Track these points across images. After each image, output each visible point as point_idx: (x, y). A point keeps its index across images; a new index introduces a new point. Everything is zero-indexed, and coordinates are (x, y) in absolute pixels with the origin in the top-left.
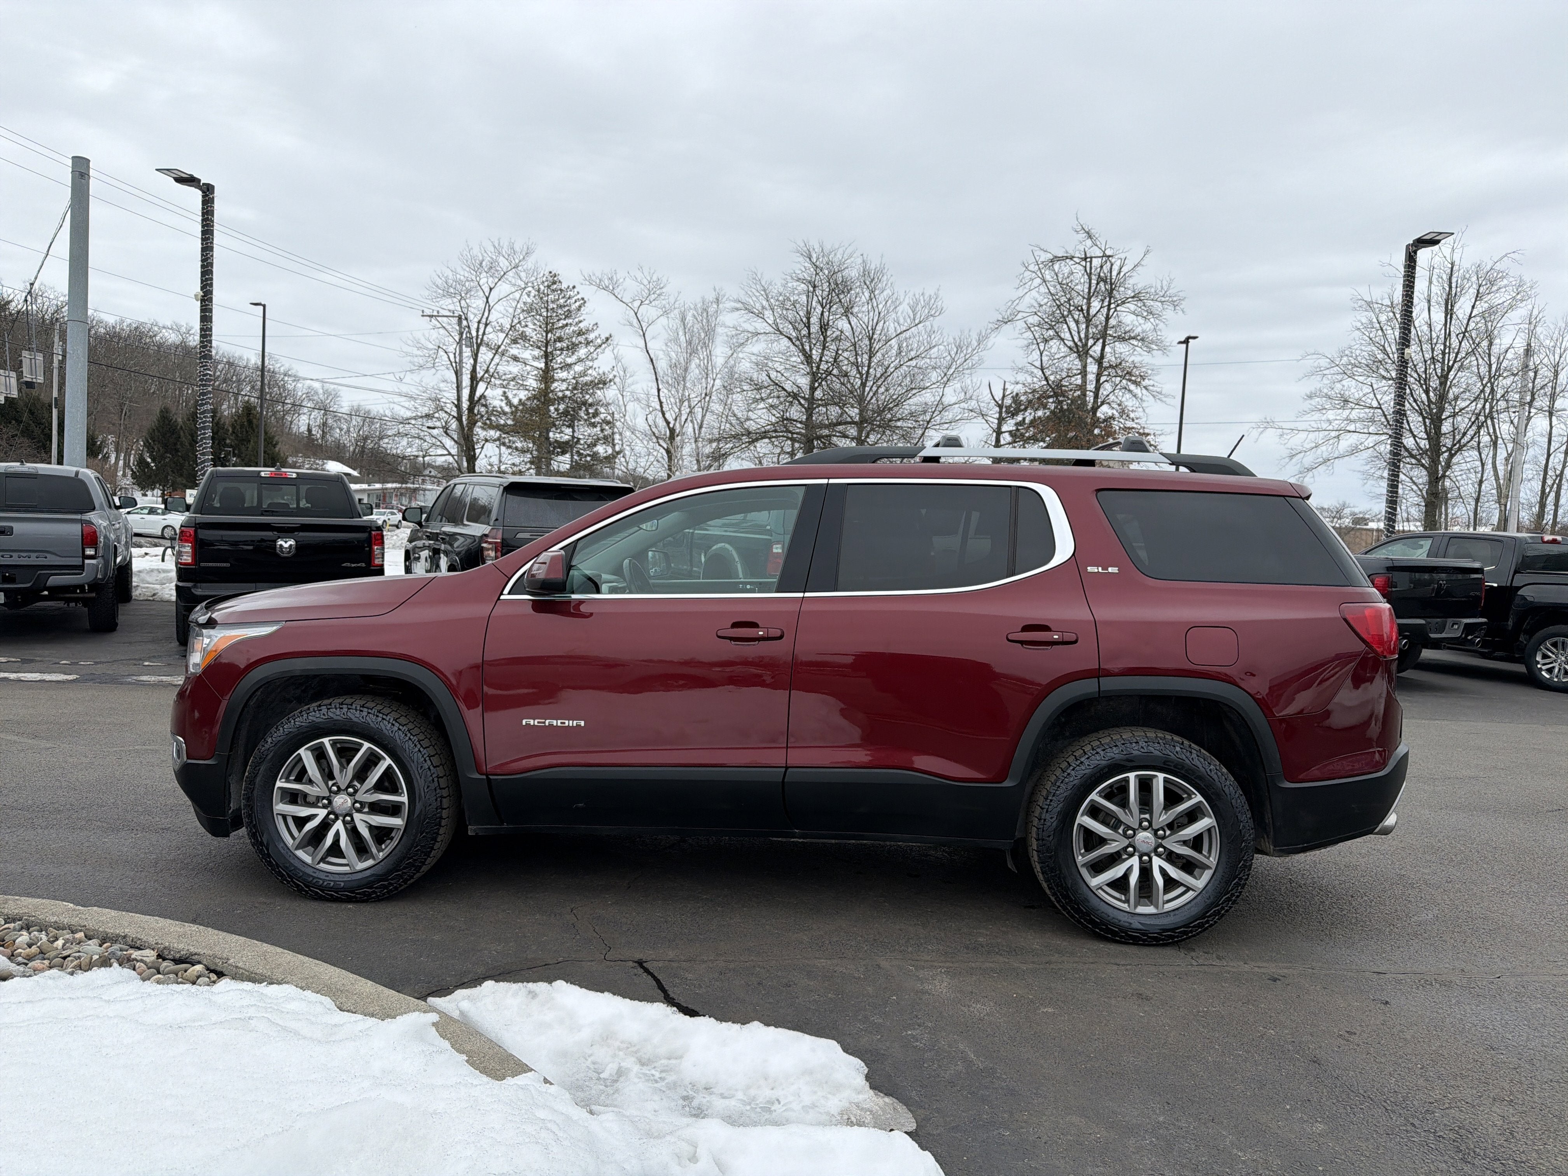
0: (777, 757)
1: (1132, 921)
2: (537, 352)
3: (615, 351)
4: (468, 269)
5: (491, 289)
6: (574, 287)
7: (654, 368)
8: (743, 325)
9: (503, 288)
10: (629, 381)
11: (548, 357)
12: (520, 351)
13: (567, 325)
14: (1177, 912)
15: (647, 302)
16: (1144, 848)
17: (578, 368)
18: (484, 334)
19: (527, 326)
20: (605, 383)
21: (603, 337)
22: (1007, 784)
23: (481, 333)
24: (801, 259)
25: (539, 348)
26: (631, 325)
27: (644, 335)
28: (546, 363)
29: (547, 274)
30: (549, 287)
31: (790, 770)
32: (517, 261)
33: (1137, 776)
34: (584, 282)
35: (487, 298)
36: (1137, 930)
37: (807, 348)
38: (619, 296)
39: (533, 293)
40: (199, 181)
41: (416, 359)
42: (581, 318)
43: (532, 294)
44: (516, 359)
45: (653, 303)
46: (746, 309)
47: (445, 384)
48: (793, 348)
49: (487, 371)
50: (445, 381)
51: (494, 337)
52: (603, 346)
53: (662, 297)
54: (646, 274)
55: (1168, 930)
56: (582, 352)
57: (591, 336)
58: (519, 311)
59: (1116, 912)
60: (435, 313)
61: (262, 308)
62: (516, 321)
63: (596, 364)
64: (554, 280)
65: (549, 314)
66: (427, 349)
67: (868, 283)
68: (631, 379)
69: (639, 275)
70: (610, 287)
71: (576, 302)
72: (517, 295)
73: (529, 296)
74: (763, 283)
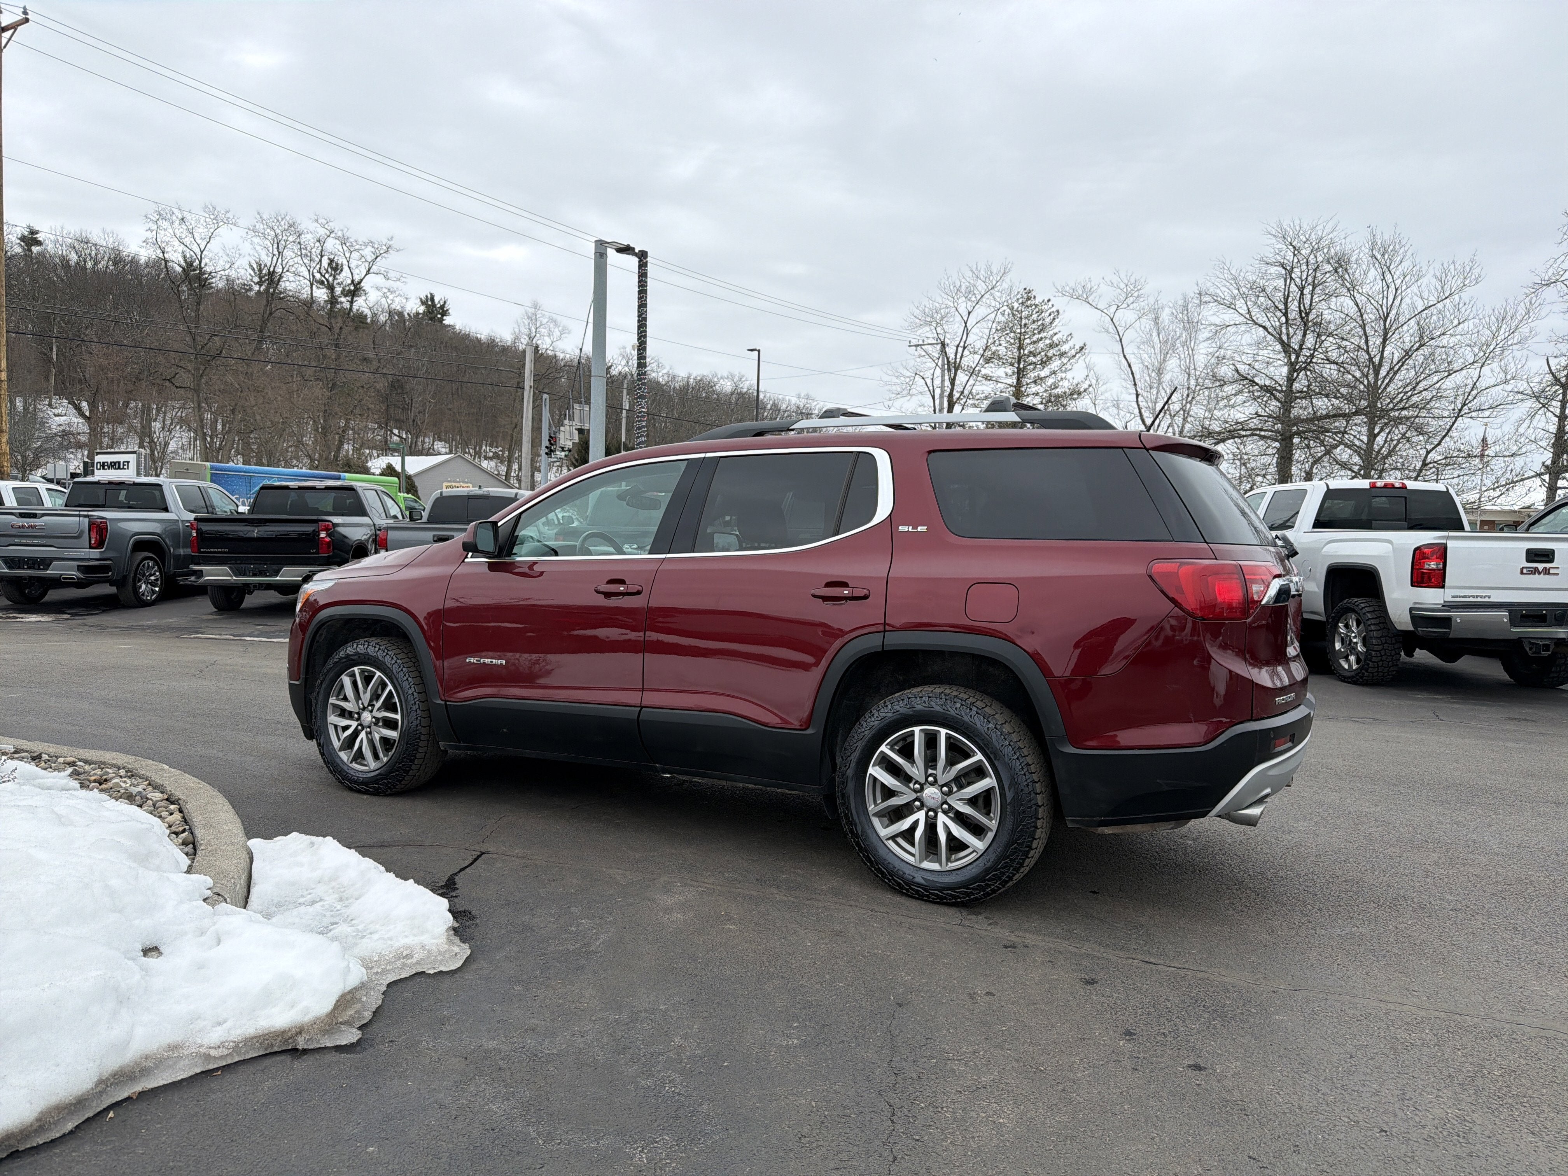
0: (633, 698)
1: (915, 875)
2: (1009, 370)
3: (1087, 360)
4: (946, 296)
5: (969, 313)
6: (1049, 301)
7: (1132, 373)
8: (1210, 318)
9: (981, 311)
10: (1102, 389)
11: (1020, 373)
12: (993, 370)
13: (1042, 339)
14: (959, 872)
15: (1125, 305)
16: (930, 803)
17: (1050, 381)
18: (962, 356)
19: (1000, 345)
20: (1079, 394)
21: (1077, 347)
22: (810, 731)
23: (959, 356)
24: (1274, 241)
25: (1012, 365)
26: (1107, 331)
27: (1121, 340)
28: (1018, 379)
29: (1022, 292)
30: (1023, 303)
31: (644, 709)
32: (994, 282)
33: (921, 730)
34: (1057, 294)
35: (966, 323)
36: (919, 885)
37: (1285, 338)
38: (1094, 304)
39: (1008, 311)
40: (634, 249)
41: (894, 388)
42: (1055, 331)
43: (1006, 313)
44: (987, 378)
45: (1131, 307)
46: (1216, 301)
47: (922, 408)
48: (1269, 337)
49: (962, 393)
50: (923, 405)
51: (970, 360)
52: (1078, 356)
53: (1142, 299)
54: (1123, 276)
55: (948, 889)
56: (1055, 364)
57: (1065, 348)
58: (994, 331)
59: (902, 865)
60: (921, 343)
61: (757, 353)
62: (991, 341)
63: (1069, 375)
64: (1028, 295)
65: (1023, 330)
66: (905, 377)
67: (1379, 257)
68: (1105, 386)
69: (1115, 279)
70: (1083, 295)
71: (1050, 315)
72: (993, 315)
73: (1003, 315)
74: (1233, 272)
